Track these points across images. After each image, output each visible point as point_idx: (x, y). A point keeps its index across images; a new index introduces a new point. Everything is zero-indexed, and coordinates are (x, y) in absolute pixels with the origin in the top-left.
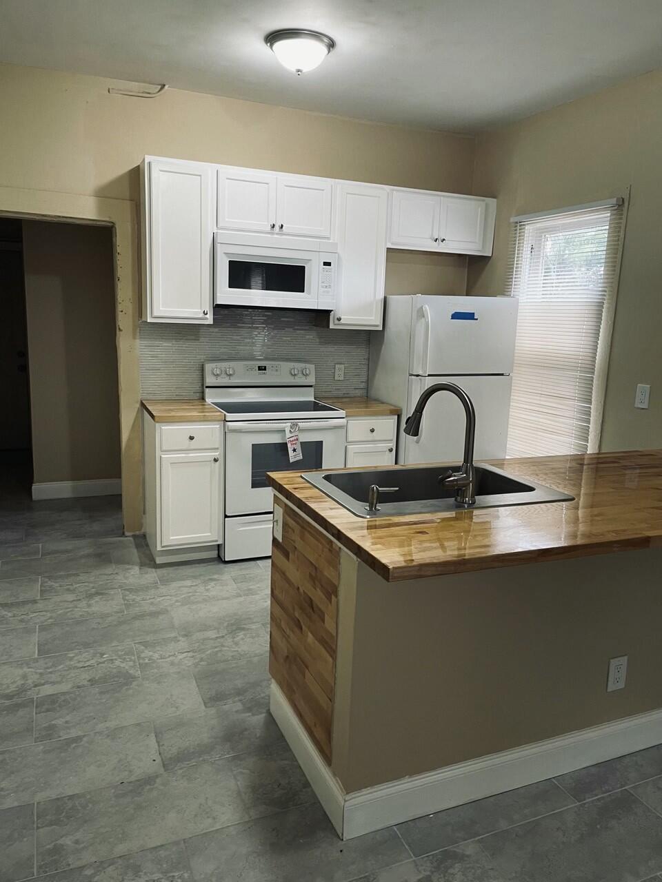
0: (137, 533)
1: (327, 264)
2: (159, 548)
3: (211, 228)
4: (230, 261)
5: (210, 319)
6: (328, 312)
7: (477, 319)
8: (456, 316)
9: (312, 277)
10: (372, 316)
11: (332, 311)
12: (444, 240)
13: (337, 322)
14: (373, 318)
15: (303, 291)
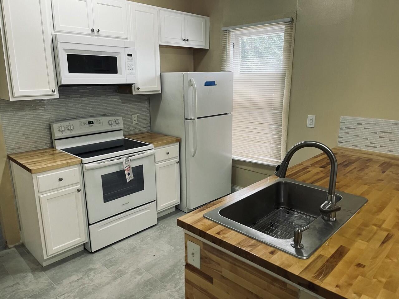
0: (17, 244)
1: (130, 55)
2: (45, 257)
3: (50, 32)
4: (67, 55)
5: (56, 95)
6: (131, 85)
7: (216, 85)
8: (207, 84)
9: (122, 63)
10: (155, 86)
11: (133, 84)
12: (188, 40)
13: (137, 90)
14: (156, 87)
15: (117, 73)
